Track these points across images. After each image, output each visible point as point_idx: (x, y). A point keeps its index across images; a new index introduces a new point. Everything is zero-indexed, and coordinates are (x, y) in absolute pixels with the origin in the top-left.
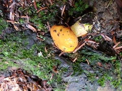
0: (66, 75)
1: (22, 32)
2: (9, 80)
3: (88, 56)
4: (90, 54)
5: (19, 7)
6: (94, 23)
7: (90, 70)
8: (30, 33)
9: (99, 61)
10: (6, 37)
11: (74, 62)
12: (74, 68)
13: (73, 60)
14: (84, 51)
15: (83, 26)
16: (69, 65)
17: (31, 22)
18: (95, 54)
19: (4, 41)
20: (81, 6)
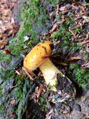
0: (3, 63)
1: (49, 20)
2: (12, 23)
3: (21, 88)
4: (24, 89)
5: (74, 13)
6: (60, 93)
7: (5, 89)
8: (48, 27)
9: (17, 102)
10: (42, 6)
11: (15, 72)
12: (9, 71)
13: (19, 71)
14: (28, 83)
15: (54, 78)
16: (13, 66)
17: (59, 27)
18: (24, 96)
19: (38, 5)
20: (83, 78)
